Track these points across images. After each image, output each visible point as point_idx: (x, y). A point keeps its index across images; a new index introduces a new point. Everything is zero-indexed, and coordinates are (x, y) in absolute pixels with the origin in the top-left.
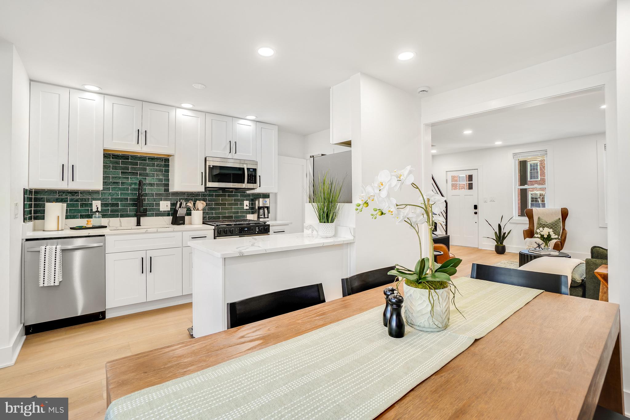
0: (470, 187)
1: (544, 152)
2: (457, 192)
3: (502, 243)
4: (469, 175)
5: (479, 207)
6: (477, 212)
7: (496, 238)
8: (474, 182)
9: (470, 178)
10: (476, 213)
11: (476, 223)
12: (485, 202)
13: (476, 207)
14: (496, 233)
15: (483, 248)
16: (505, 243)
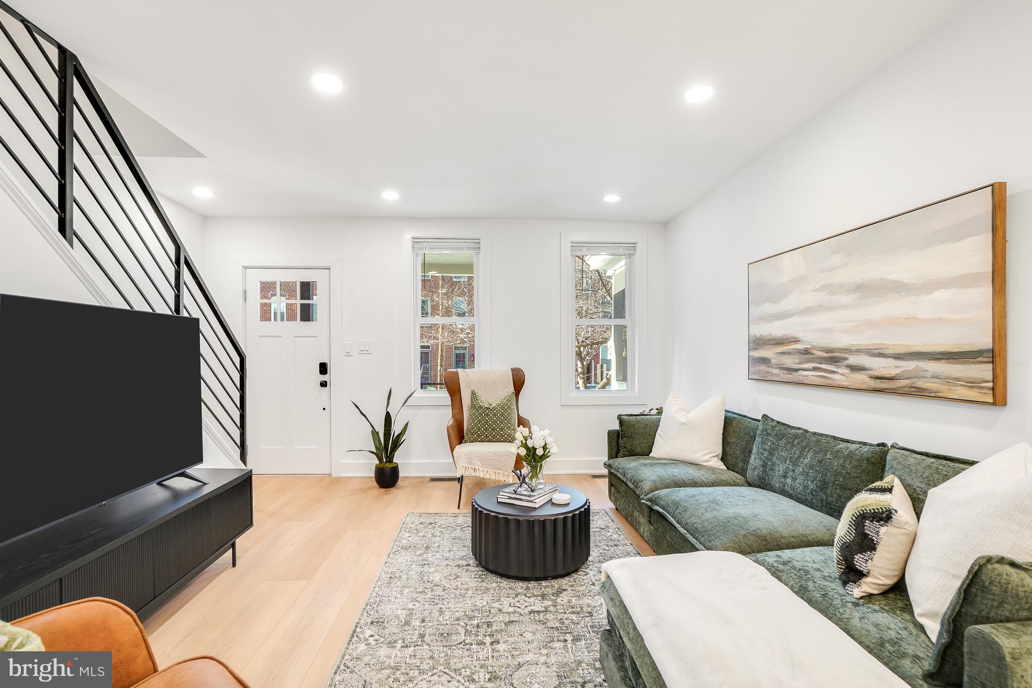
0: (307, 314)
1: (472, 243)
2: (272, 326)
3: (390, 459)
4: (302, 284)
5: (331, 368)
6: (326, 382)
7: (376, 447)
8: (316, 300)
9: (307, 289)
10: (324, 384)
11: (324, 409)
12: (348, 355)
13: (323, 368)
14: (375, 434)
15: (343, 475)
16: (398, 458)
